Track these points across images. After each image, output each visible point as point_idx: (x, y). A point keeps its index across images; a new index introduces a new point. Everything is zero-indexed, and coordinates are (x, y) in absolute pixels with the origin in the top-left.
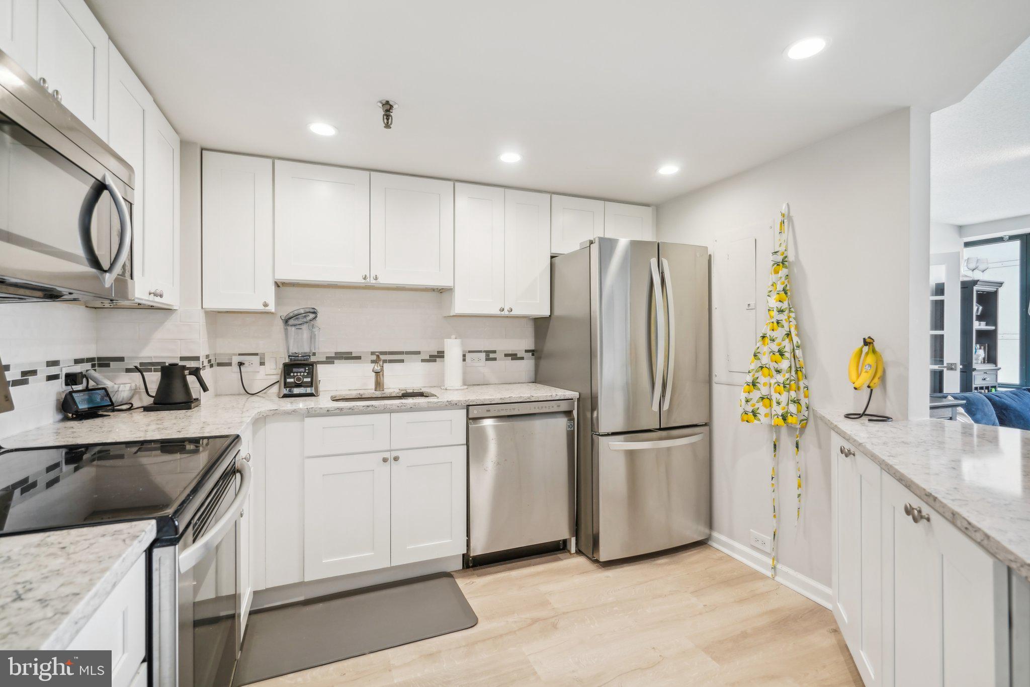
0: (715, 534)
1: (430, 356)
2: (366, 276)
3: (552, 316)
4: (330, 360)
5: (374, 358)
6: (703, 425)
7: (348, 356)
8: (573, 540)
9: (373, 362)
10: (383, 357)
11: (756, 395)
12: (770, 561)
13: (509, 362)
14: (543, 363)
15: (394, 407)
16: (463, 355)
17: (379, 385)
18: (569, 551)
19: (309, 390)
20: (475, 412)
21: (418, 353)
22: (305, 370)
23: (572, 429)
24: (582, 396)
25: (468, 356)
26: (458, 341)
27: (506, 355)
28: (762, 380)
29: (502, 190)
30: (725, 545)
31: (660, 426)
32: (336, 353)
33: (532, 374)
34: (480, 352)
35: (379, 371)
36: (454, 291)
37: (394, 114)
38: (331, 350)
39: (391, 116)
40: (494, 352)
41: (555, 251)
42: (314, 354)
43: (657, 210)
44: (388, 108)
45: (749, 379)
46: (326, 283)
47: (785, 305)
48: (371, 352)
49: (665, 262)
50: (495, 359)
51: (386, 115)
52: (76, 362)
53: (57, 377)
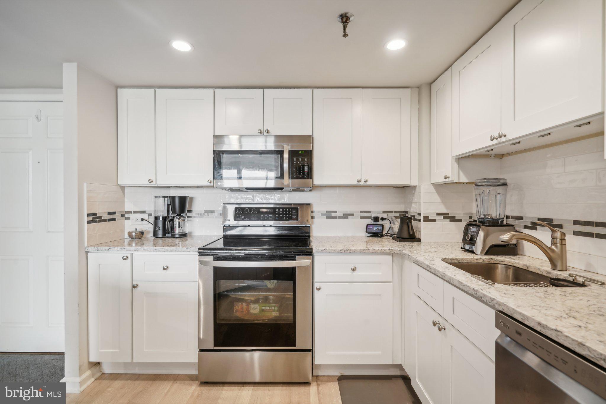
4: (533, 226)
19: (473, 248)
22: (477, 230)
44: (345, 20)
52: (384, 212)
53: (369, 218)
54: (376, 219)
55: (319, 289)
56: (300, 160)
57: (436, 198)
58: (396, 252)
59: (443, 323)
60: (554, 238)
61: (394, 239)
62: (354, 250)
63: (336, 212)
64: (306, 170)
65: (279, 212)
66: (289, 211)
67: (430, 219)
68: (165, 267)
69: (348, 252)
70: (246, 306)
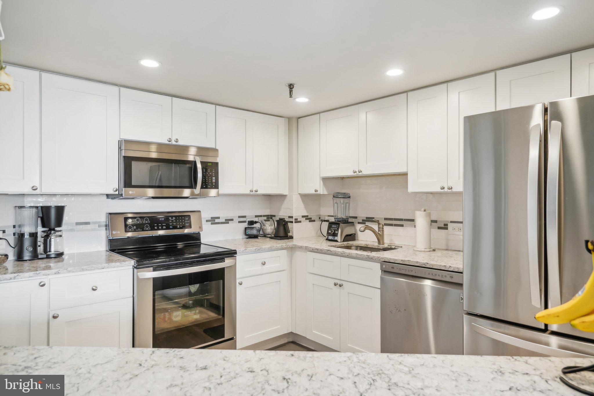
4: (363, 222)
17: (379, 240)
19: (334, 238)
20: (384, 267)
21: (413, 220)
22: (337, 226)
25: (450, 225)
36: (408, 175)
48: (384, 218)
52: (256, 216)
53: (245, 222)
54: (251, 223)
55: (241, 284)
56: (209, 171)
57: (301, 204)
58: (291, 247)
59: (339, 282)
60: (379, 228)
61: (271, 238)
62: (264, 248)
63: (219, 218)
64: (214, 181)
65: (172, 221)
66: (182, 219)
67: (298, 220)
68: (94, 288)
69: (261, 250)
70: (169, 315)
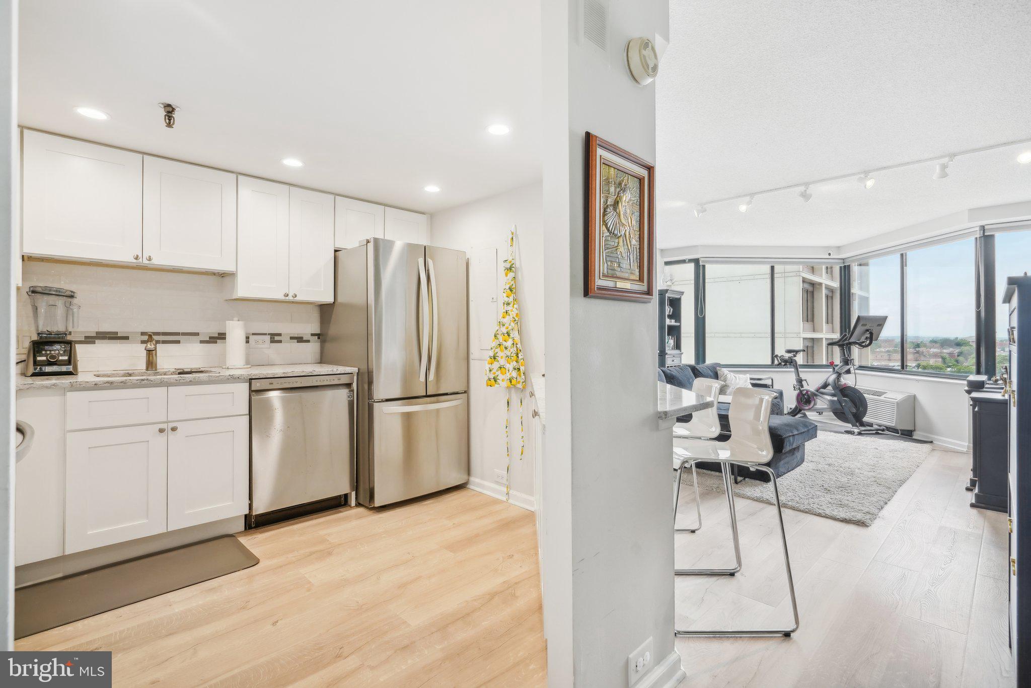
0: (472, 479)
1: (210, 338)
2: (137, 256)
3: (336, 303)
4: (89, 340)
5: (146, 338)
6: (462, 393)
7: (113, 337)
8: (353, 494)
9: (143, 342)
10: (156, 338)
11: (496, 365)
12: (505, 489)
13: (295, 345)
14: (328, 346)
15: (172, 381)
16: (246, 337)
17: (151, 364)
18: (350, 506)
19: (64, 369)
20: (258, 385)
21: (197, 334)
22: (61, 348)
23: (352, 399)
24: (361, 371)
25: (252, 338)
26: (241, 323)
27: (292, 338)
28: (500, 354)
29: (287, 187)
30: (479, 485)
31: (426, 394)
32: (97, 333)
33: (318, 356)
34: (265, 334)
35: (154, 349)
36: (237, 276)
37: (176, 115)
38: (92, 329)
39: (174, 119)
40: (280, 335)
41: (339, 245)
42: (70, 333)
43: (431, 218)
44: (170, 111)
45: (491, 353)
46: (88, 261)
47: (511, 299)
48: (141, 332)
49: (430, 262)
50: (280, 342)
51: (168, 116)
